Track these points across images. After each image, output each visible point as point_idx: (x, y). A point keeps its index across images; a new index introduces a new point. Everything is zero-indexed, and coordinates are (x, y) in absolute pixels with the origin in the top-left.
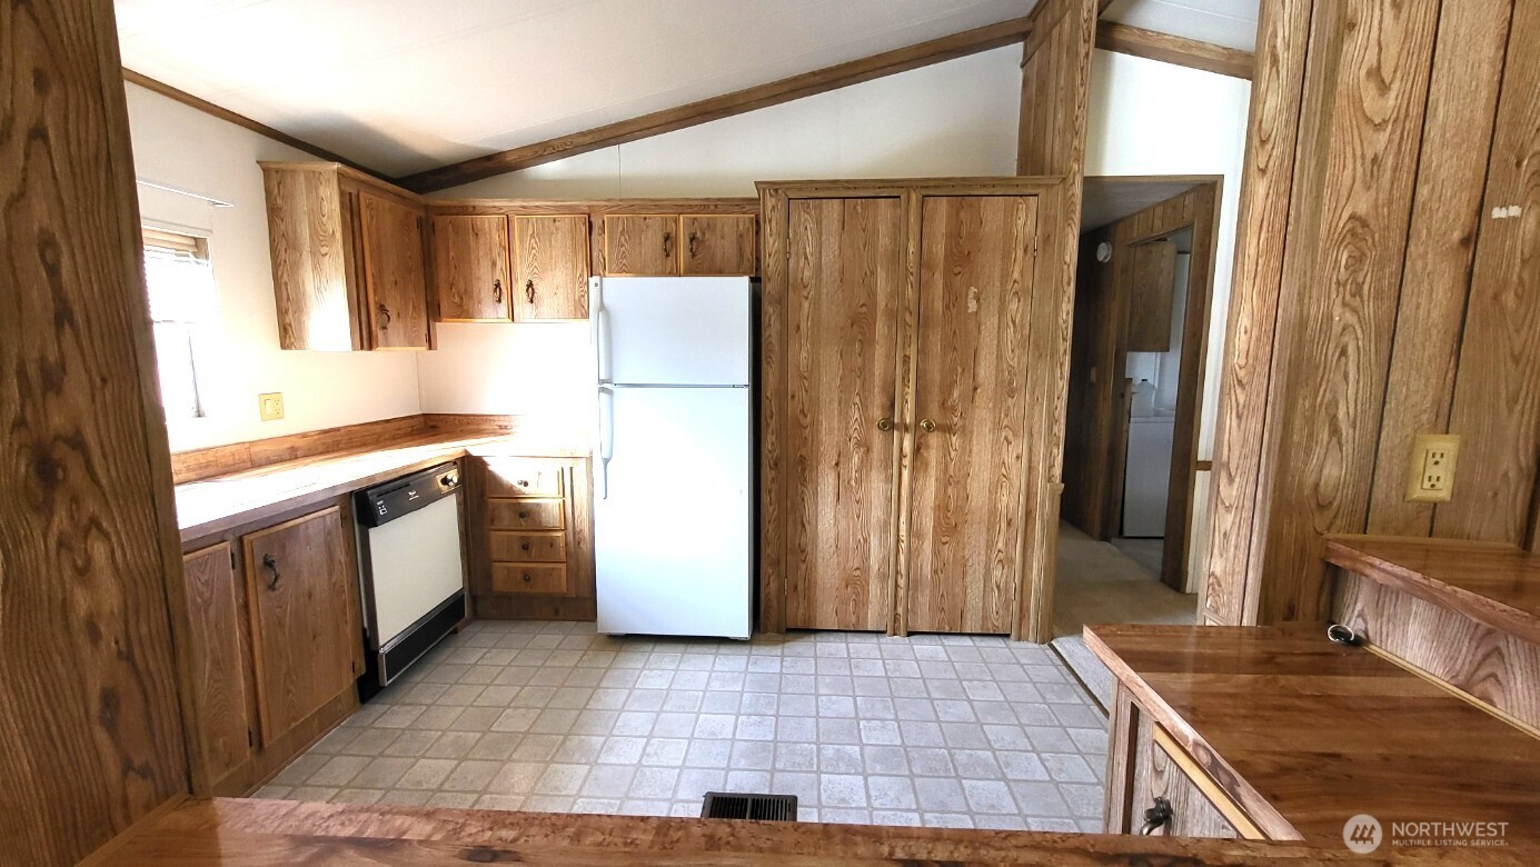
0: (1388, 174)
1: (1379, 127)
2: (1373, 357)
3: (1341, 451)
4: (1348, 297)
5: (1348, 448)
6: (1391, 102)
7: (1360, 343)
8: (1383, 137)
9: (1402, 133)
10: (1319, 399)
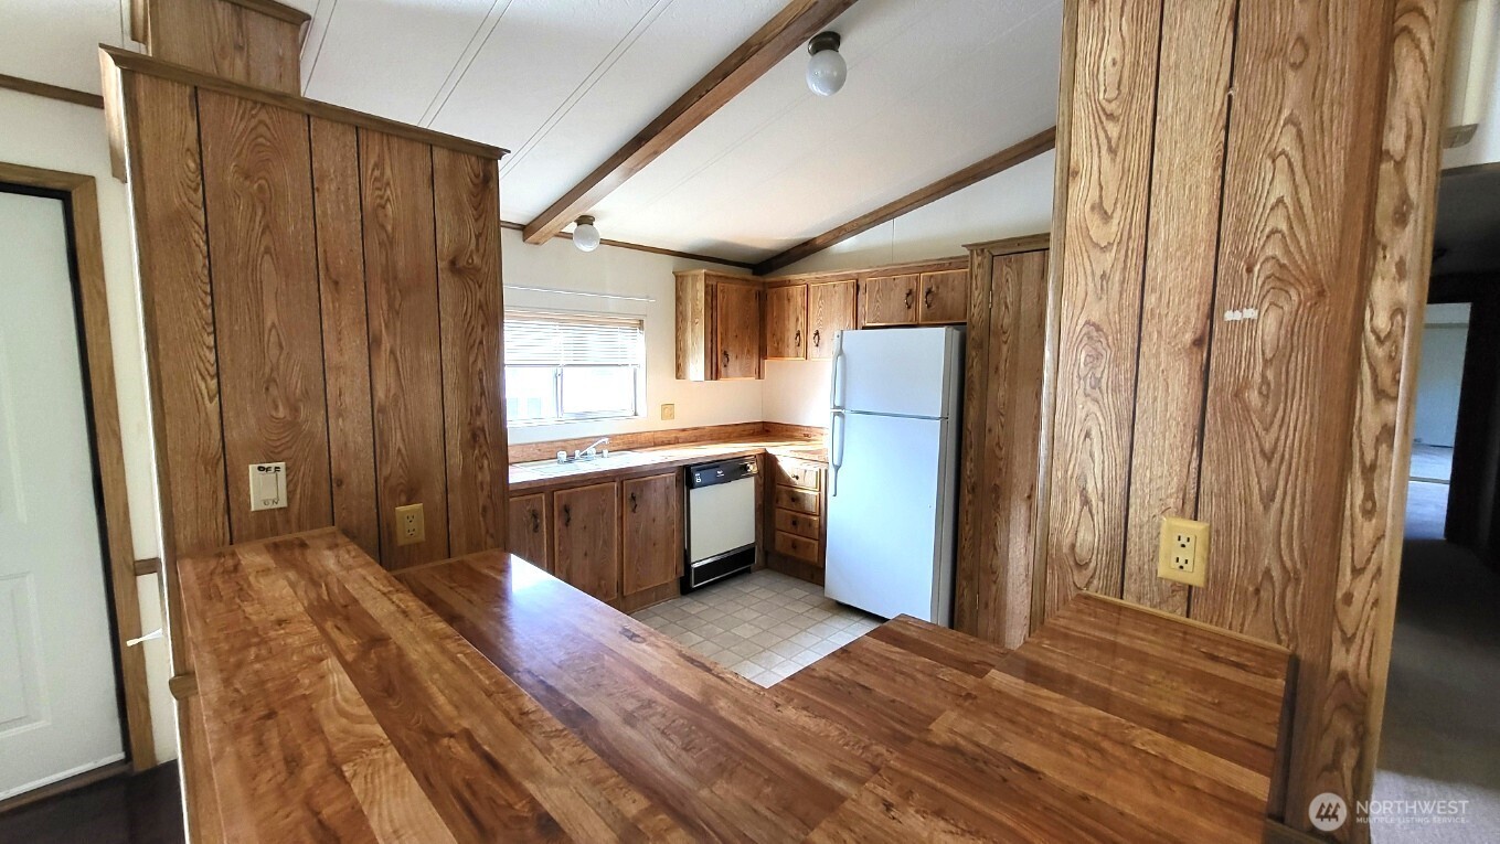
0: (1117, 286)
1: (1104, 249)
2: (1115, 441)
3: (1093, 520)
4: (1088, 388)
5: (1098, 518)
6: (1114, 228)
7: (1103, 429)
8: (1110, 257)
9: (1127, 252)
10: (1069, 473)
